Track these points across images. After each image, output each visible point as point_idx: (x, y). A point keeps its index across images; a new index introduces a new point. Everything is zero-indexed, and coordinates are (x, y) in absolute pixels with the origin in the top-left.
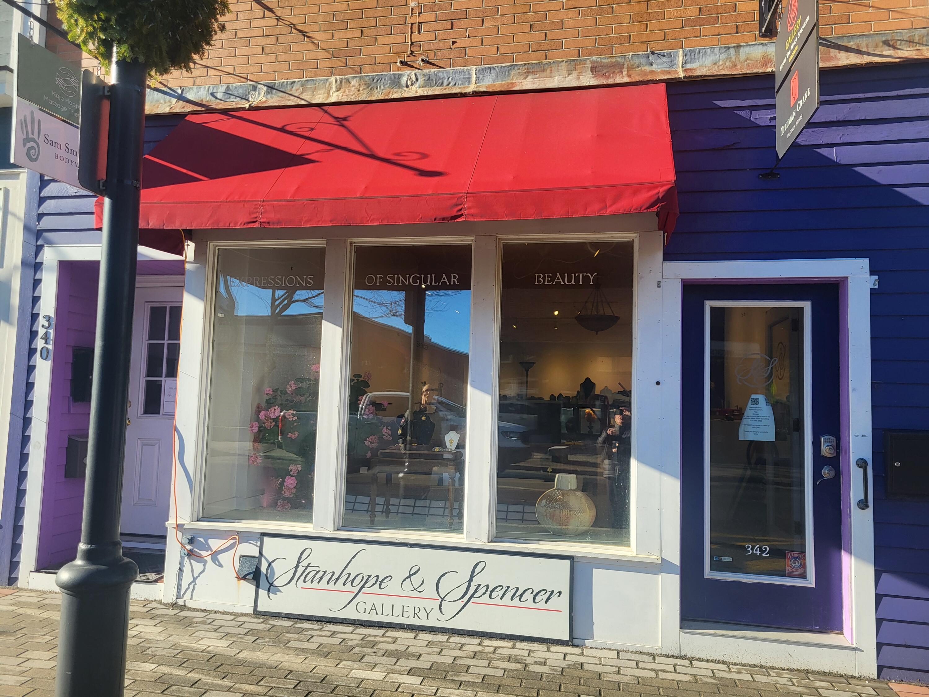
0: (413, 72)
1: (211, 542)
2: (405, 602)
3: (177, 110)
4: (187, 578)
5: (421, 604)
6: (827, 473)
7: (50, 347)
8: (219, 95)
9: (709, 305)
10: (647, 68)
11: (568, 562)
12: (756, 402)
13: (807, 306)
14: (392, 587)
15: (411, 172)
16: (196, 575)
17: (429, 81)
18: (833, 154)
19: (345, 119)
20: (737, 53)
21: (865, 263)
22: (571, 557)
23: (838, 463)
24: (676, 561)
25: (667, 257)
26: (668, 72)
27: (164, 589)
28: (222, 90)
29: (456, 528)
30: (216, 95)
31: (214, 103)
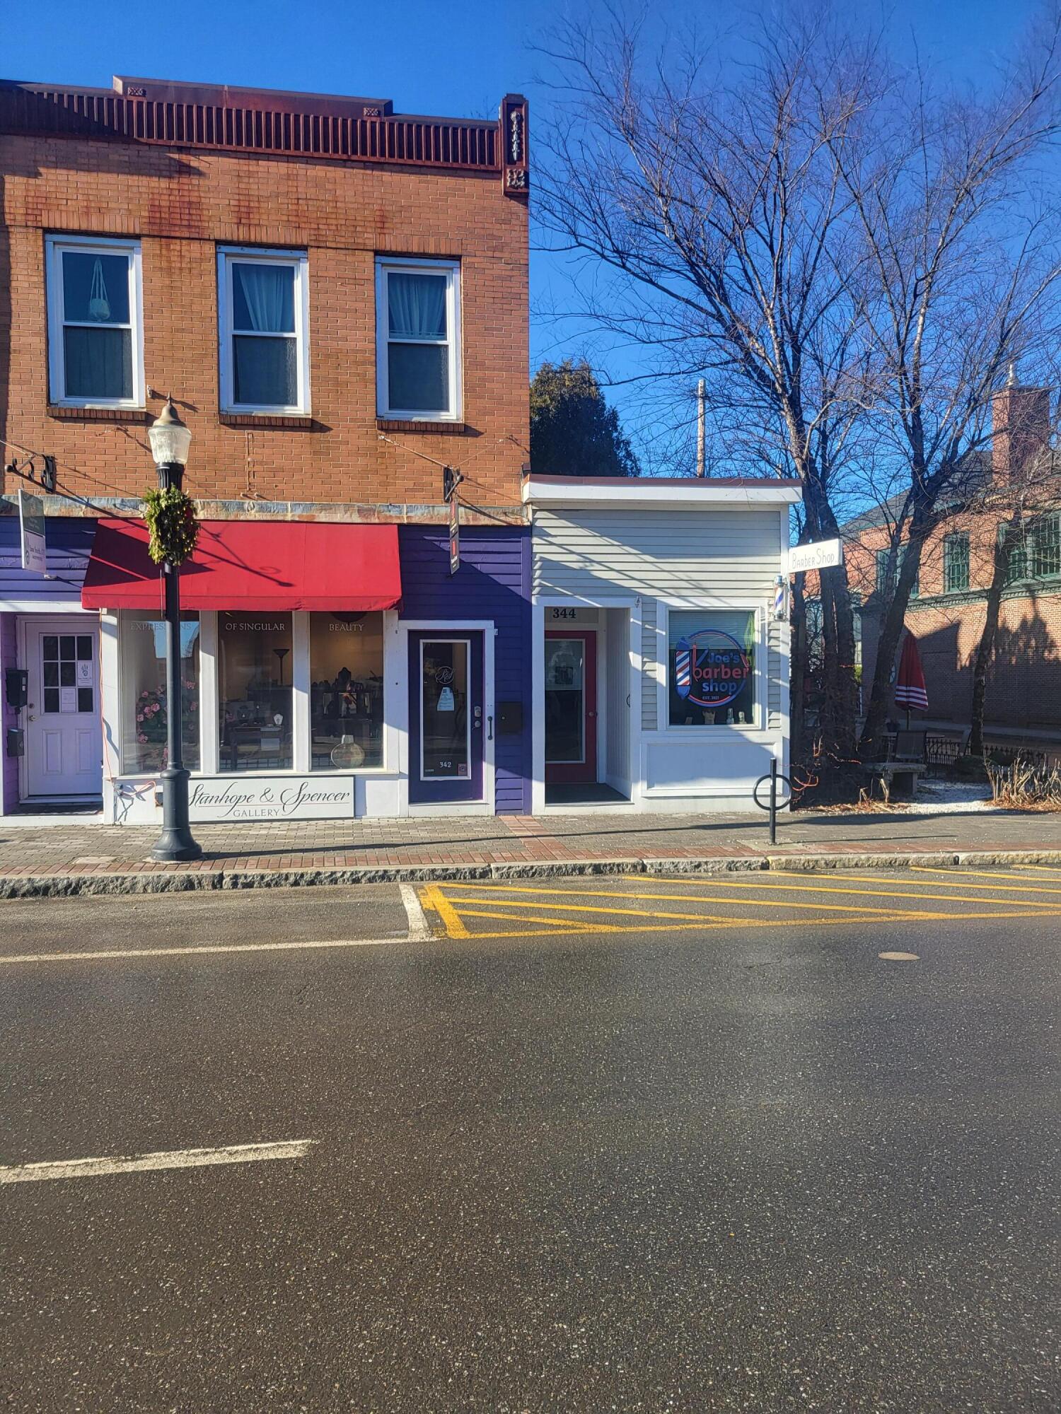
0: (251, 502)
1: (135, 787)
2: (263, 807)
3: (90, 515)
4: (120, 809)
5: (271, 808)
6: (477, 724)
8: (118, 506)
9: (422, 641)
10: (388, 514)
11: (352, 778)
12: (445, 691)
13: (468, 642)
14: (255, 800)
15: (274, 583)
16: (126, 807)
17: (262, 509)
18: (478, 567)
19: (218, 536)
20: (433, 510)
21: (492, 622)
22: (353, 776)
23: (481, 719)
24: (407, 773)
25: (400, 618)
26: (399, 518)
27: (104, 818)
28: (118, 502)
29: (290, 767)
30: (115, 505)
31: (115, 511)
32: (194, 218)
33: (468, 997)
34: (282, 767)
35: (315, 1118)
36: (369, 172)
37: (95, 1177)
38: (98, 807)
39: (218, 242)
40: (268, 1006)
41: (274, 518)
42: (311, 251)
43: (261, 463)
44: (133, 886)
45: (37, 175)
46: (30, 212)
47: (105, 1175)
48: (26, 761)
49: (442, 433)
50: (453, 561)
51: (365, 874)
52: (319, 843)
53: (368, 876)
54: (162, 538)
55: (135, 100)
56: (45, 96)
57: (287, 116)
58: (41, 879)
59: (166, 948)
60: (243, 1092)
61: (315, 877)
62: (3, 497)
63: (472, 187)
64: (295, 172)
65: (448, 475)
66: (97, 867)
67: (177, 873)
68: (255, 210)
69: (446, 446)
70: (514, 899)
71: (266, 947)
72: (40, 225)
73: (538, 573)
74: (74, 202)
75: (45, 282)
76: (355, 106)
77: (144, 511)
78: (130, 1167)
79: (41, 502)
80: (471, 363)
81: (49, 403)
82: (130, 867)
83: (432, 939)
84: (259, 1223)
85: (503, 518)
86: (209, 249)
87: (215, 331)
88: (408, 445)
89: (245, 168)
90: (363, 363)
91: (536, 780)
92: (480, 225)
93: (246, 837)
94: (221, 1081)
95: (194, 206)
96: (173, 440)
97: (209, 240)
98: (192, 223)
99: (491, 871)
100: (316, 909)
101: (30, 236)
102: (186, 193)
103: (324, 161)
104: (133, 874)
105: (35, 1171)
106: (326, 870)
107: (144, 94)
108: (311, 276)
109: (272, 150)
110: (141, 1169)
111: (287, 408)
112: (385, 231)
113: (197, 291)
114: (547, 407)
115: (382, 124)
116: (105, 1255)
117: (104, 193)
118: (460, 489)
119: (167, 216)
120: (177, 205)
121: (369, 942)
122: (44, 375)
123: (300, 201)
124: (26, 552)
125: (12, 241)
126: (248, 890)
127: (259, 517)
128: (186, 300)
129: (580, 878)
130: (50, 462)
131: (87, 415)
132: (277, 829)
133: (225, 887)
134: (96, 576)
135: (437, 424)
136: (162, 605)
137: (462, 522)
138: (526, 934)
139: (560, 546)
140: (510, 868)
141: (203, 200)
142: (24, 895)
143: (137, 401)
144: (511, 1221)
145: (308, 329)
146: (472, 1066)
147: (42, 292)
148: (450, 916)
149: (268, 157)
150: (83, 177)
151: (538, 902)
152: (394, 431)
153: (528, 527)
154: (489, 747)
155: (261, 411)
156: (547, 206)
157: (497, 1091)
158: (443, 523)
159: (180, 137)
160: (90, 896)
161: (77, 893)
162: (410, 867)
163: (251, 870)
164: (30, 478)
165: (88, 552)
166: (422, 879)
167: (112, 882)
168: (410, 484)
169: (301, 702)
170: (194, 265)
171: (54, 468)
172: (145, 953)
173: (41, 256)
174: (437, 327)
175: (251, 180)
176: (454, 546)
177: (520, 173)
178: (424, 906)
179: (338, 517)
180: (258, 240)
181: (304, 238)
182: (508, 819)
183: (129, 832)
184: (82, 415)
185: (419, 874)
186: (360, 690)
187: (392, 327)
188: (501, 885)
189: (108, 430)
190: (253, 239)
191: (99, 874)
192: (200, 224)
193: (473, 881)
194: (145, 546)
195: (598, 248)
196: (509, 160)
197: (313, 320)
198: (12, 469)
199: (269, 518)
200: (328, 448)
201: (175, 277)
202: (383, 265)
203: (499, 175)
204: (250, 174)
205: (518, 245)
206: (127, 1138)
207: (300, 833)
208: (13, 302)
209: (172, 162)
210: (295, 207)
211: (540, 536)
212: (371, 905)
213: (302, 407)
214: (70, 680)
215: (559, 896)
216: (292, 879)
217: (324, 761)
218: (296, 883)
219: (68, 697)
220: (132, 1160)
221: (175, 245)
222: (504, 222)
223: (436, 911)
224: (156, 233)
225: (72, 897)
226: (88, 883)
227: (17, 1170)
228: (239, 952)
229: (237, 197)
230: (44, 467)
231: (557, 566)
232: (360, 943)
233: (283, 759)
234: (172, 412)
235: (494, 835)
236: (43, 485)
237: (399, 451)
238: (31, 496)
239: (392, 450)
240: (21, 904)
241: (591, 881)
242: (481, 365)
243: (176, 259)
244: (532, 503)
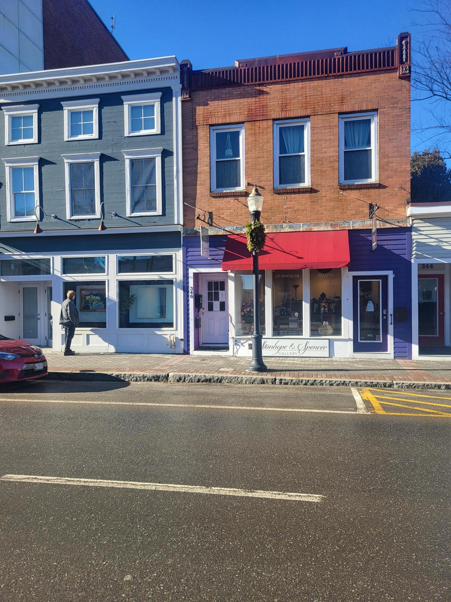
0: (286, 224)
1: (241, 341)
2: (291, 351)
3: (225, 234)
4: (235, 350)
5: (294, 352)
6: (385, 317)
7: (193, 295)
8: (235, 229)
9: (359, 281)
10: (344, 225)
11: (328, 340)
12: (370, 303)
13: (380, 281)
14: (287, 348)
15: (295, 257)
16: (238, 349)
17: (290, 227)
18: (385, 247)
19: (273, 239)
20: (364, 223)
21: (392, 272)
22: (329, 339)
23: (387, 315)
24: (352, 338)
25: (349, 271)
26: (349, 227)
27: (229, 353)
28: (235, 228)
29: (302, 334)
30: (234, 229)
31: (234, 232)
32: (265, 111)
33: (388, 441)
34: (298, 335)
35: (323, 486)
36: (337, 80)
37: (237, 496)
38: (227, 348)
39: (274, 120)
40: (299, 435)
41: (295, 230)
42: (311, 117)
43: (290, 208)
44: (242, 380)
45: (207, 104)
46: (205, 119)
47: (241, 496)
48: (202, 329)
49: (368, 188)
50: (373, 245)
51: (335, 382)
52: (314, 367)
53: (337, 383)
54: (252, 241)
55: (243, 69)
56: (211, 74)
57: (302, 63)
58: (208, 376)
59: (256, 407)
60: (292, 471)
61: (314, 382)
62: (194, 229)
63: (383, 77)
64: (305, 85)
65: (371, 206)
66: (227, 372)
67: (258, 377)
68: (289, 104)
69: (370, 194)
70: (406, 398)
71: (296, 410)
72: (208, 124)
73: (414, 248)
74: (220, 113)
75: (210, 145)
76: (331, 53)
77: (245, 230)
78: (250, 495)
79: (208, 230)
80: (382, 155)
81: (211, 192)
82: (240, 373)
83: (368, 413)
84: (304, 528)
85: (397, 224)
86: (270, 123)
87: (272, 156)
88: (353, 195)
89: (285, 88)
90: (333, 162)
91: (414, 344)
92: (387, 94)
93: (284, 363)
94: (282, 464)
95: (265, 107)
96: (257, 201)
97: (270, 119)
98: (264, 114)
99: (393, 384)
100: (315, 396)
101: (205, 128)
102: (262, 102)
103: (317, 79)
104: (242, 376)
105: (216, 490)
106: (319, 379)
107: (246, 66)
108: (311, 128)
109: (296, 78)
110: (254, 496)
111: (301, 184)
112: (343, 104)
113: (265, 140)
114: (416, 172)
115: (343, 58)
116: (244, 529)
117: (231, 107)
118: (377, 212)
119: (254, 112)
120: (258, 107)
121: (340, 412)
122: (209, 181)
123: (307, 97)
124: (203, 249)
125: (199, 131)
126: (286, 385)
127: (289, 230)
128: (261, 145)
129: (438, 390)
130: (211, 214)
131: (224, 195)
132: (297, 361)
133: (277, 384)
134: (227, 258)
135: (366, 184)
136: (252, 269)
137: (378, 227)
138: (414, 415)
139: (426, 235)
140: (403, 383)
141: (268, 104)
142: (202, 382)
143: (242, 188)
144: (419, 549)
145: (310, 150)
146: (393, 473)
147: (209, 149)
148: (376, 404)
149: (294, 81)
150: (224, 103)
151: (418, 400)
152: (346, 189)
153: (409, 227)
154: (391, 328)
155: (290, 187)
156: (418, 80)
157: (407, 487)
158: (368, 228)
159: (260, 80)
160: (226, 384)
161: (221, 382)
162: (356, 380)
163: (287, 377)
164: (204, 221)
165: (224, 248)
166: (361, 386)
167: (234, 378)
168: (354, 212)
169: (306, 307)
170: (264, 131)
171: (212, 216)
172: (248, 408)
173: (208, 135)
174: (366, 141)
175: (287, 92)
176: (374, 238)
177: (406, 67)
178: (363, 398)
179: (322, 228)
180: (290, 116)
181: (308, 112)
182: (400, 361)
183: (239, 359)
184: (222, 195)
185: (359, 384)
186: (329, 302)
187: (346, 144)
188: (399, 391)
189: (231, 200)
190: (288, 116)
191: (229, 375)
192: (267, 113)
193: (385, 388)
194: (245, 245)
195: (444, 95)
196: (401, 62)
197: (312, 146)
198: (198, 218)
199: (293, 231)
200: (318, 200)
201: (257, 136)
202: (342, 118)
203: (396, 70)
204: (287, 90)
205: (405, 100)
206: (248, 483)
207: (306, 363)
208: (199, 154)
209: (257, 91)
210: (305, 100)
211: (416, 231)
212: (339, 396)
213: (307, 183)
214: (217, 299)
215: (429, 398)
216: (304, 382)
217: (315, 332)
218: (306, 384)
219: (216, 305)
220: (251, 492)
221: (257, 124)
222: (399, 90)
223: (369, 401)
224: (250, 120)
225: (219, 384)
226: (225, 379)
227: (209, 489)
228: (285, 411)
229: (281, 100)
230: (208, 216)
231: (424, 244)
232: (336, 412)
233: (299, 331)
234: (256, 190)
235: (394, 368)
236: (208, 223)
237: (349, 198)
238: (204, 228)
239: (345, 198)
240: (202, 385)
241: (444, 392)
242: (388, 156)
243: (257, 129)
244: (412, 216)
